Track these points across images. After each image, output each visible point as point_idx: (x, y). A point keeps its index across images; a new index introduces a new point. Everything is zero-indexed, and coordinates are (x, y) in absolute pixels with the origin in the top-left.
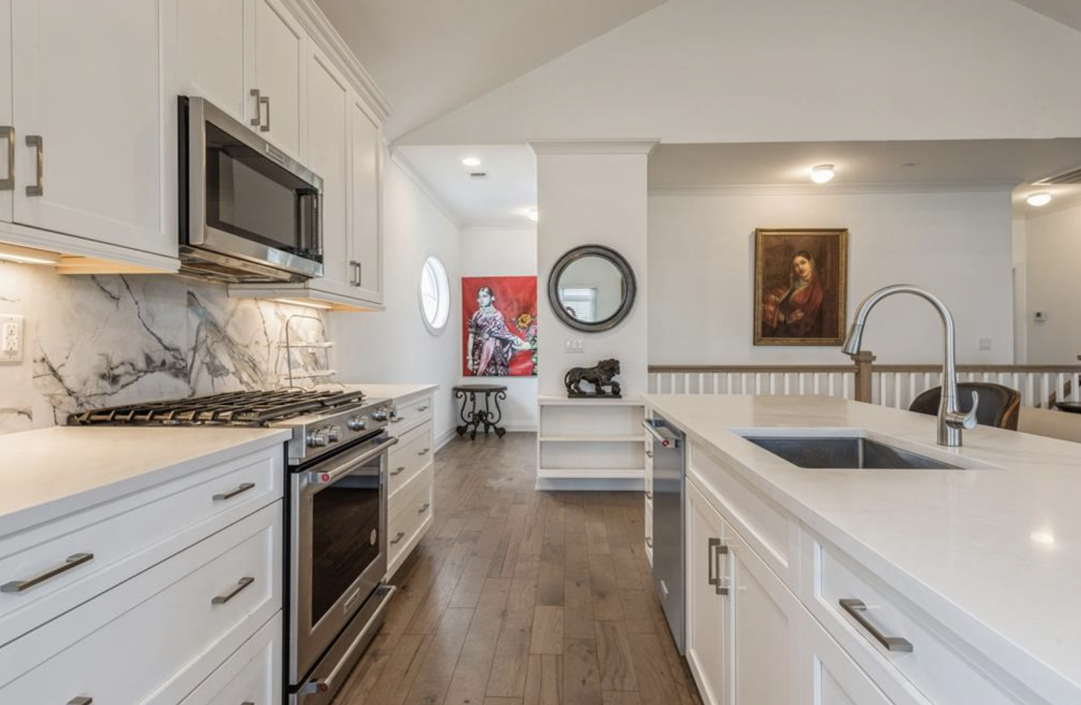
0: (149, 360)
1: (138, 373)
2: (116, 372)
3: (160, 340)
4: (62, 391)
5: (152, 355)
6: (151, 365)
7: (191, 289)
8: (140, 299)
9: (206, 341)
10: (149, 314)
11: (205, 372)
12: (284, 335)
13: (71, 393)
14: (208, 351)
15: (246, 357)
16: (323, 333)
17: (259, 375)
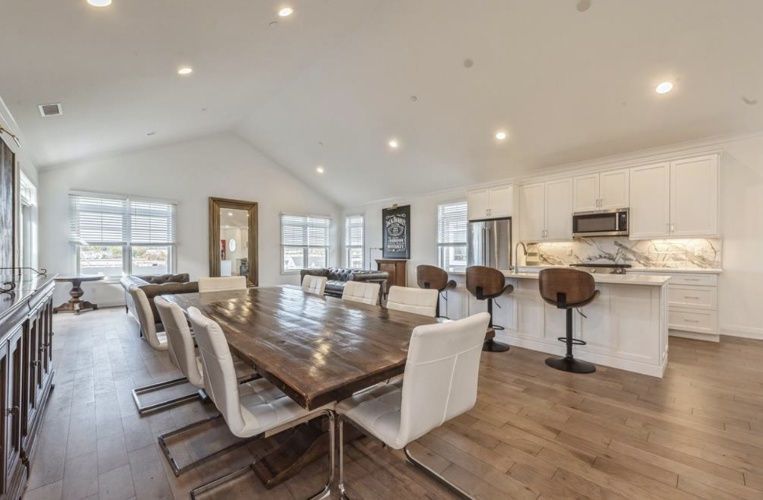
1: (597, 259)
2: (592, 258)
3: (604, 252)
4: (579, 260)
5: (601, 255)
6: (601, 257)
7: (616, 240)
8: (598, 244)
9: (622, 252)
10: (601, 247)
11: (621, 259)
12: (670, 249)
13: (581, 261)
14: (623, 254)
15: (643, 256)
16: (713, 248)
17: (651, 262)
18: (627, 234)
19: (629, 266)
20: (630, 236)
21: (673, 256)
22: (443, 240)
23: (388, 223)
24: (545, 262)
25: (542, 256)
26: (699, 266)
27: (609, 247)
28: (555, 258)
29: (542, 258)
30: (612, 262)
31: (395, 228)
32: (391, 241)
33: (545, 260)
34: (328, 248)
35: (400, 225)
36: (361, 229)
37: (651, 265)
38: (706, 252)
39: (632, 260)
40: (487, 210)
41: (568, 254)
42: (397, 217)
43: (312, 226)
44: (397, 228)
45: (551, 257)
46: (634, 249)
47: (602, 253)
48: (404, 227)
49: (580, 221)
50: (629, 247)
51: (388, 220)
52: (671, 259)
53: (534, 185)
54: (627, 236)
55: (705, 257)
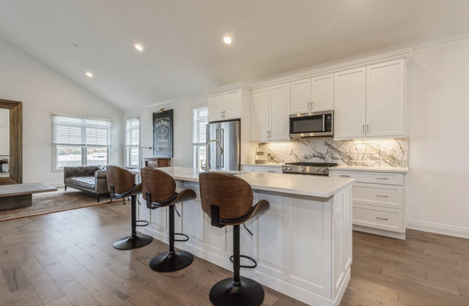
0: (314, 155)
1: (311, 157)
2: (307, 157)
3: (317, 152)
4: (297, 159)
5: (315, 154)
6: (314, 156)
7: (326, 141)
8: (312, 144)
9: (330, 152)
10: (314, 147)
11: (330, 158)
12: (368, 149)
13: (299, 159)
14: (331, 154)
15: (346, 156)
16: (401, 148)
17: (352, 161)
18: (332, 134)
19: (335, 165)
20: (335, 136)
21: (370, 155)
22: (198, 140)
23: (157, 125)
24: (272, 160)
25: (269, 155)
26: (390, 165)
27: (321, 147)
28: (280, 157)
29: (270, 157)
30: (322, 161)
31: (162, 130)
32: (159, 141)
33: (272, 158)
34: (109, 147)
35: (166, 127)
36: (138, 130)
37: (353, 164)
38: (395, 151)
39: (338, 159)
40: (222, 112)
41: (289, 153)
42: (164, 120)
43: (90, 127)
44: (163, 130)
45: (277, 156)
46: (340, 149)
47: (315, 152)
48: (169, 128)
49: (295, 123)
50: (335, 146)
51: (157, 123)
52: (369, 159)
53: (261, 90)
54: (332, 136)
55: (395, 156)
